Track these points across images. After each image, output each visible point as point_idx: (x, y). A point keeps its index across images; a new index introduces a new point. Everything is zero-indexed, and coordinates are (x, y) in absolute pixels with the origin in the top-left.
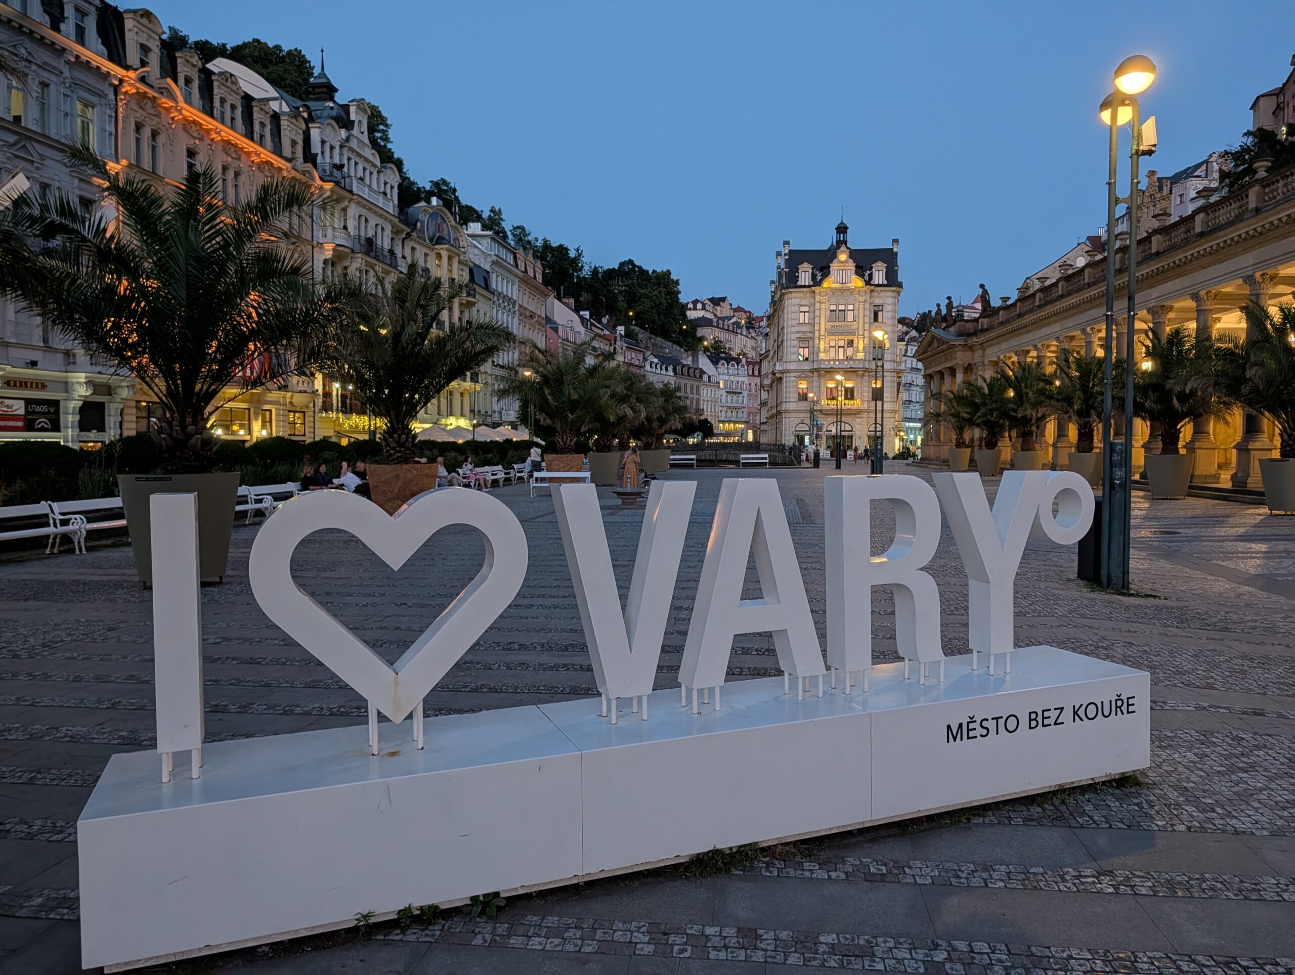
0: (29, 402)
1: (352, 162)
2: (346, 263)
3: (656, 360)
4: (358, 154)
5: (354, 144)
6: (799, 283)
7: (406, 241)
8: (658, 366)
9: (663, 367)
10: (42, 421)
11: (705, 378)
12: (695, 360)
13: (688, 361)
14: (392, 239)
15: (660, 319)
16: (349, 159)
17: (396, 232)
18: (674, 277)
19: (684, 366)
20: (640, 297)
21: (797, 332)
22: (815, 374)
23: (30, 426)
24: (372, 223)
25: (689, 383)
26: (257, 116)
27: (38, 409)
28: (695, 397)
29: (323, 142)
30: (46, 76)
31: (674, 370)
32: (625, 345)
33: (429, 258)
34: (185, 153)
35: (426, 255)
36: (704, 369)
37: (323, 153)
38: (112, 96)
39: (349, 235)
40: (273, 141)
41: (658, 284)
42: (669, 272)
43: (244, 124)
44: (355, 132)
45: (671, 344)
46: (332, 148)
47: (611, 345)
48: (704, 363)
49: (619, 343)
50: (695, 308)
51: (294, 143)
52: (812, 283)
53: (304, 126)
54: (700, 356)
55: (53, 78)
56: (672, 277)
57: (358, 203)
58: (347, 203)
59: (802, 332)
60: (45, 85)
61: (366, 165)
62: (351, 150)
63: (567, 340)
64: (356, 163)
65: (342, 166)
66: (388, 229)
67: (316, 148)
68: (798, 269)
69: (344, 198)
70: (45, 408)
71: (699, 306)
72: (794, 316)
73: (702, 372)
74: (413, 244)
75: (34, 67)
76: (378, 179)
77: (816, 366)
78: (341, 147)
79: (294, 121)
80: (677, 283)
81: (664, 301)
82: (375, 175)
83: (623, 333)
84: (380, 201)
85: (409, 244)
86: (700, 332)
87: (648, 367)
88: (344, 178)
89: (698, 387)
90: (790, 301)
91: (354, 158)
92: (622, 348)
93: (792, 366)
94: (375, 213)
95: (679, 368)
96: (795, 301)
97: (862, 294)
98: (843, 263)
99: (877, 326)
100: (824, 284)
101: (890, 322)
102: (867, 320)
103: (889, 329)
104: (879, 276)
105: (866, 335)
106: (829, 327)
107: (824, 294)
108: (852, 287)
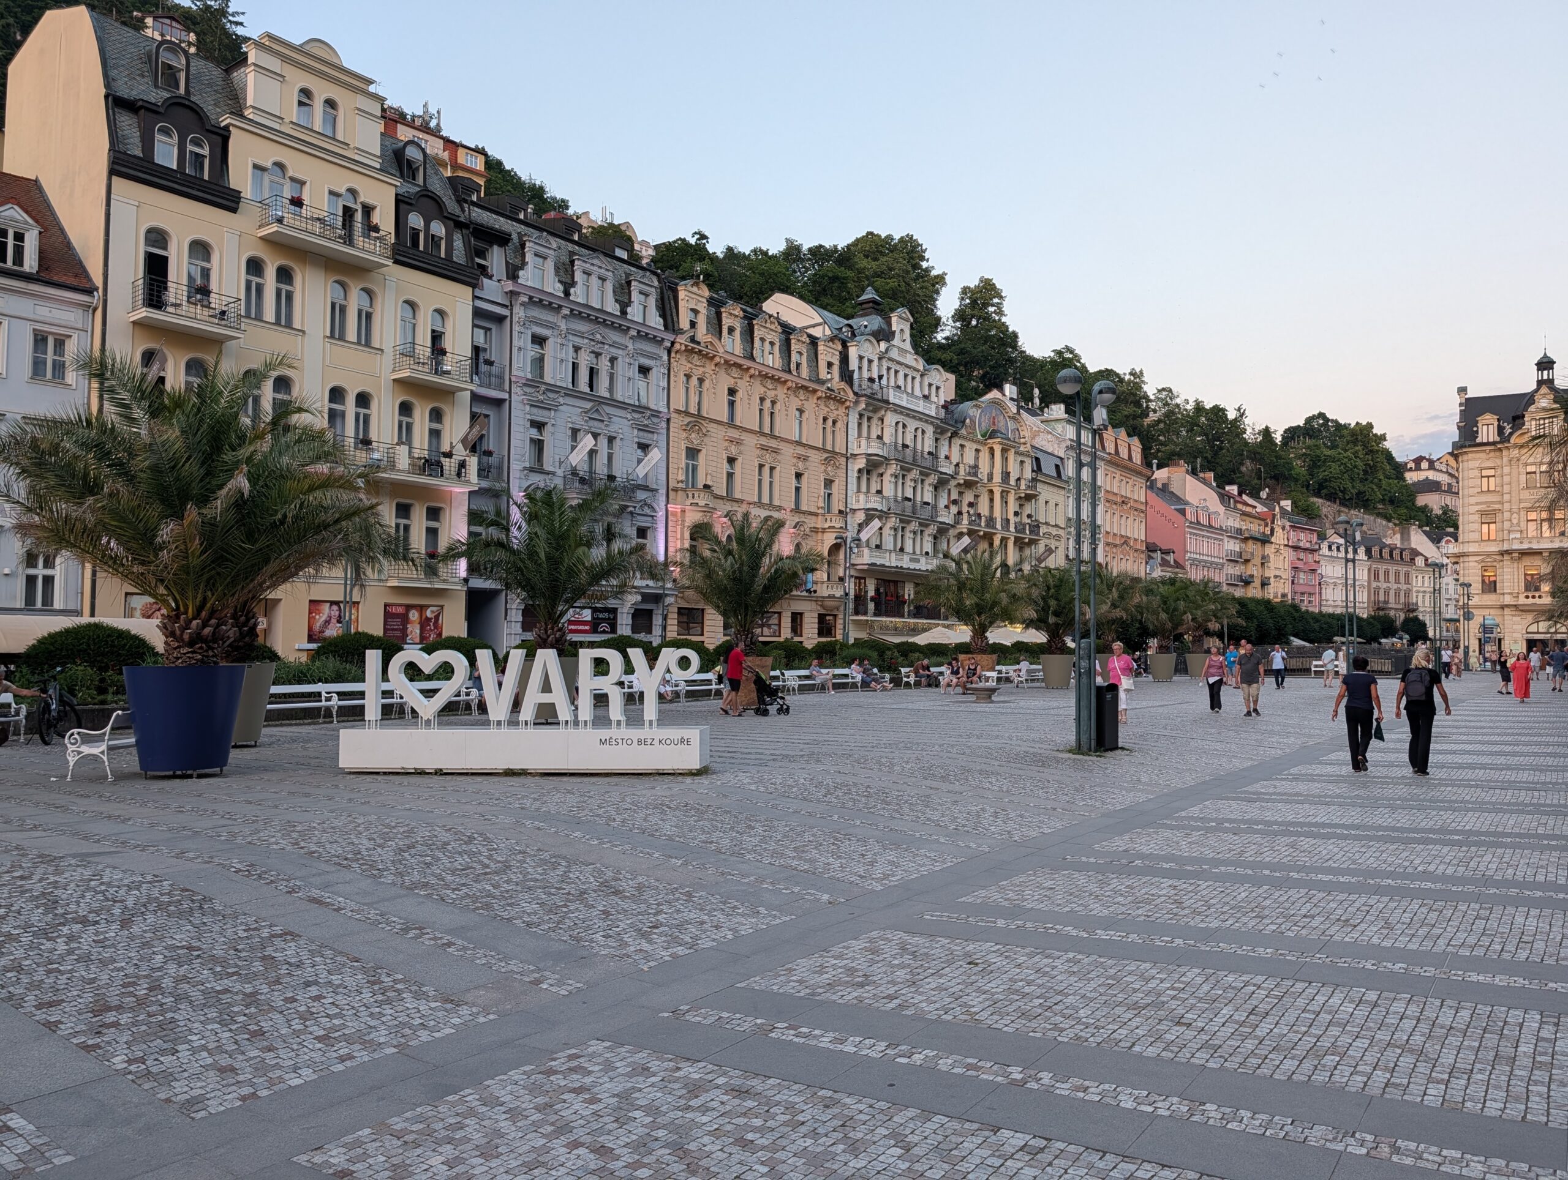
0: (595, 610)
1: (892, 372)
2: (881, 470)
3: (1342, 541)
4: (899, 363)
5: (894, 354)
6: (1478, 440)
7: (953, 441)
8: (1342, 549)
9: (1350, 549)
10: (604, 626)
11: (1419, 561)
12: (1405, 537)
13: (1396, 540)
14: (937, 440)
15: (1353, 487)
16: (889, 369)
17: (939, 431)
18: (1377, 430)
19: (1385, 545)
20: (1325, 461)
21: (1477, 504)
22: (1506, 557)
23: (594, 630)
24: (911, 428)
25: (1392, 569)
26: (795, 347)
27: (601, 616)
28: (1405, 587)
29: (861, 358)
30: (615, 352)
31: (1368, 552)
32: (1288, 524)
33: (981, 454)
34: (726, 392)
35: (977, 450)
36: (1420, 549)
37: (860, 368)
38: (665, 358)
39: (884, 444)
40: (809, 366)
41: (1355, 442)
42: (1370, 426)
43: (781, 357)
44: (896, 341)
45: (1372, 518)
46: (870, 361)
47: (1266, 525)
48: (1418, 540)
49: (1279, 522)
50: (1418, 468)
51: (830, 365)
52: (1498, 439)
53: (840, 347)
54: (1412, 533)
55: (620, 352)
56: (1375, 431)
57: (895, 411)
58: (883, 412)
59: (1486, 503)
60: (613, 360)
61: (908, 371)
62: (891, 360)
63: (1198, 523)
64: (896, 372)
65: (880, 377)
66: (930, 430)
67: (854, 364)
68: (1477, 422)
69: (882, 408)
70: (606, 615)
71: (1425, 465)
72: (1471, 483)
73: (1415, 553)
74: (960, 442)
75: (606, 347)
76: (921, 383)
77: (1506, 547)
78: (880, 359)
79: (831, 344)
80: (1383, 438)
81: (1360, 463)
82: (918, 379)
83: (1289, 509)
84: (921, 406)
85: (956, 442)
86: (1422, 500)
87: (1325, 550)
88: (881, 388)
89: (1407, 575)
90: (1465, 464)
91: (894, 367)
92: (1283, 528)
93: (1472, 548)
94: (914, 417)
95: (1375, 550)
96: (1472, 464)
98: (1544, 409)
100: (1515, 440)
106: (1525, 494)
107: (1515, 452)
108: (1559, 439)
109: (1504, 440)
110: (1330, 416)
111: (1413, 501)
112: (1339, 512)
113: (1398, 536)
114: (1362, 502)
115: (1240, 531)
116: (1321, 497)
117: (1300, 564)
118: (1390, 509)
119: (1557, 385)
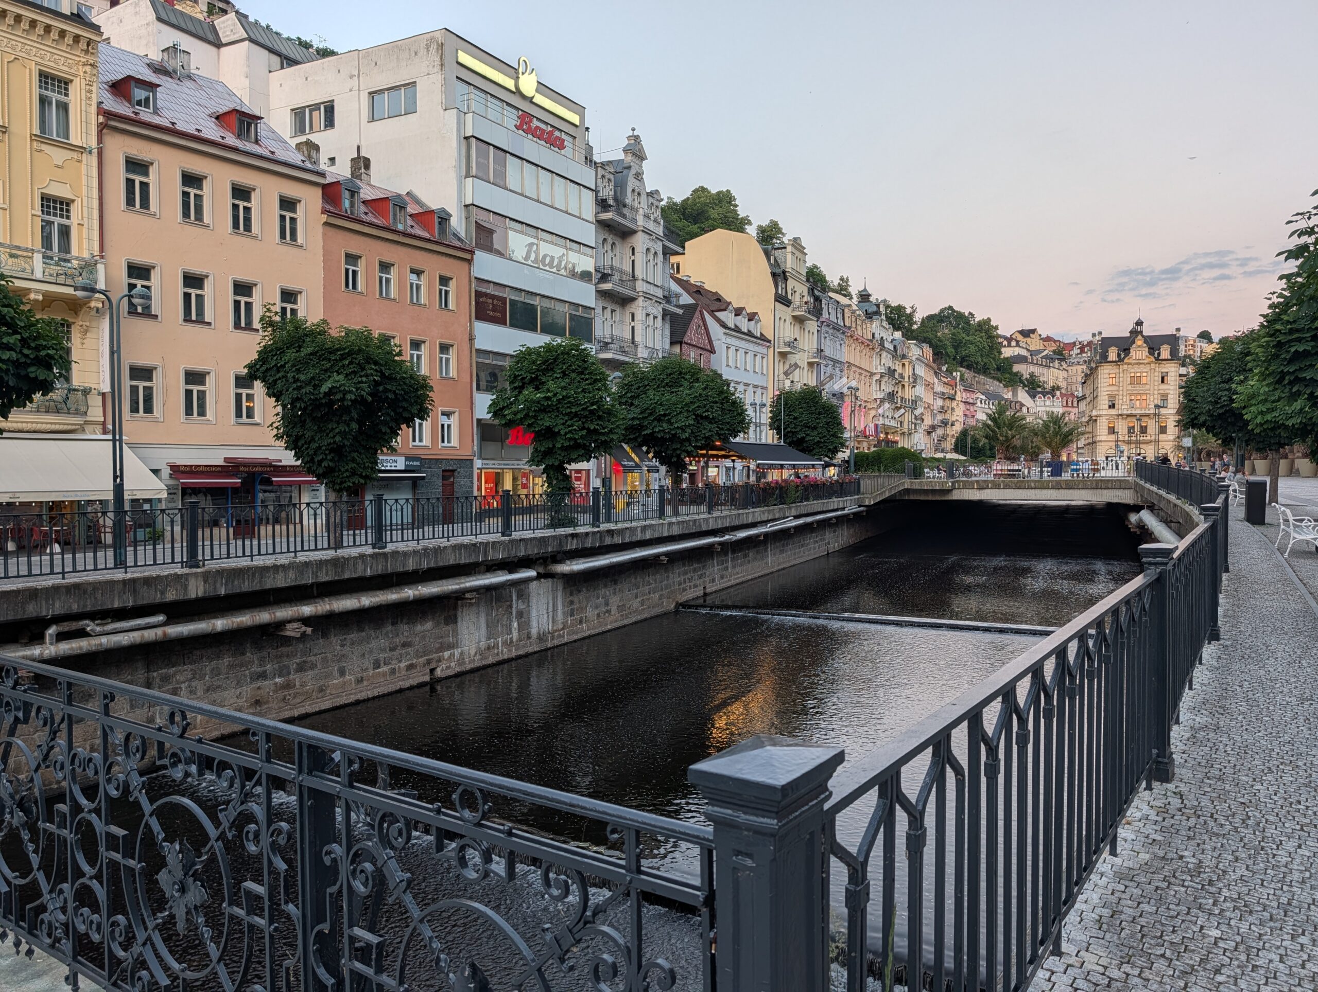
3: (983, 397)
6: (1109, 360)
8: (987, 403)
9: (991, 403)
11: (1024, 409)
12: (1015, 394)
13: (1008, 395)
15: (982, 360)
20: (965, 344)
21: (1107, 391)
22: (1120, 417)
24: (888, 358)
32: (962, 388)
36: (1024, 402)
39: (885, 367)
41: (981, 331)
45: (992, 381)
47: (953, 389)
48: (1023, 397)
49: (958, 387)
50: (1009, 345)
52: (1117, 360)
54: (1019, 392)
57: (886, 351)
58: (882, 352)
59: (1111, 391)
68: (1108, 350)
69: (882, 350)
71: (1013, 343)
72: (1105, 380)
77: (1120, 412)
86: (1016, 368)
87: (979, 404)
90: (1102, 371)
92: (960, 391)
93: (1104, 413)
94: (889, 353)
96: (1105, 371)
97: (1153, 366)
98: (1139, 347)
99: (1163, 386)
100: (1126, 361)
101: (1172, 383)
102: (1156, 383)
103: (1172, 388)
104: (1165, 352)
105: (1156, 392)
106: (1129, 387)
107: (1125, 367)
108: (1146, 362)
109: (1120, 360)
110: (956, 309)
111: (1011, 369)
112: (975, 377)
113: (1010, 393)
114: (985, 371)
115: (943, 394)
116: (962, 367)
117: (968, 413)
118: (999, 375)
119: (1144, 334)
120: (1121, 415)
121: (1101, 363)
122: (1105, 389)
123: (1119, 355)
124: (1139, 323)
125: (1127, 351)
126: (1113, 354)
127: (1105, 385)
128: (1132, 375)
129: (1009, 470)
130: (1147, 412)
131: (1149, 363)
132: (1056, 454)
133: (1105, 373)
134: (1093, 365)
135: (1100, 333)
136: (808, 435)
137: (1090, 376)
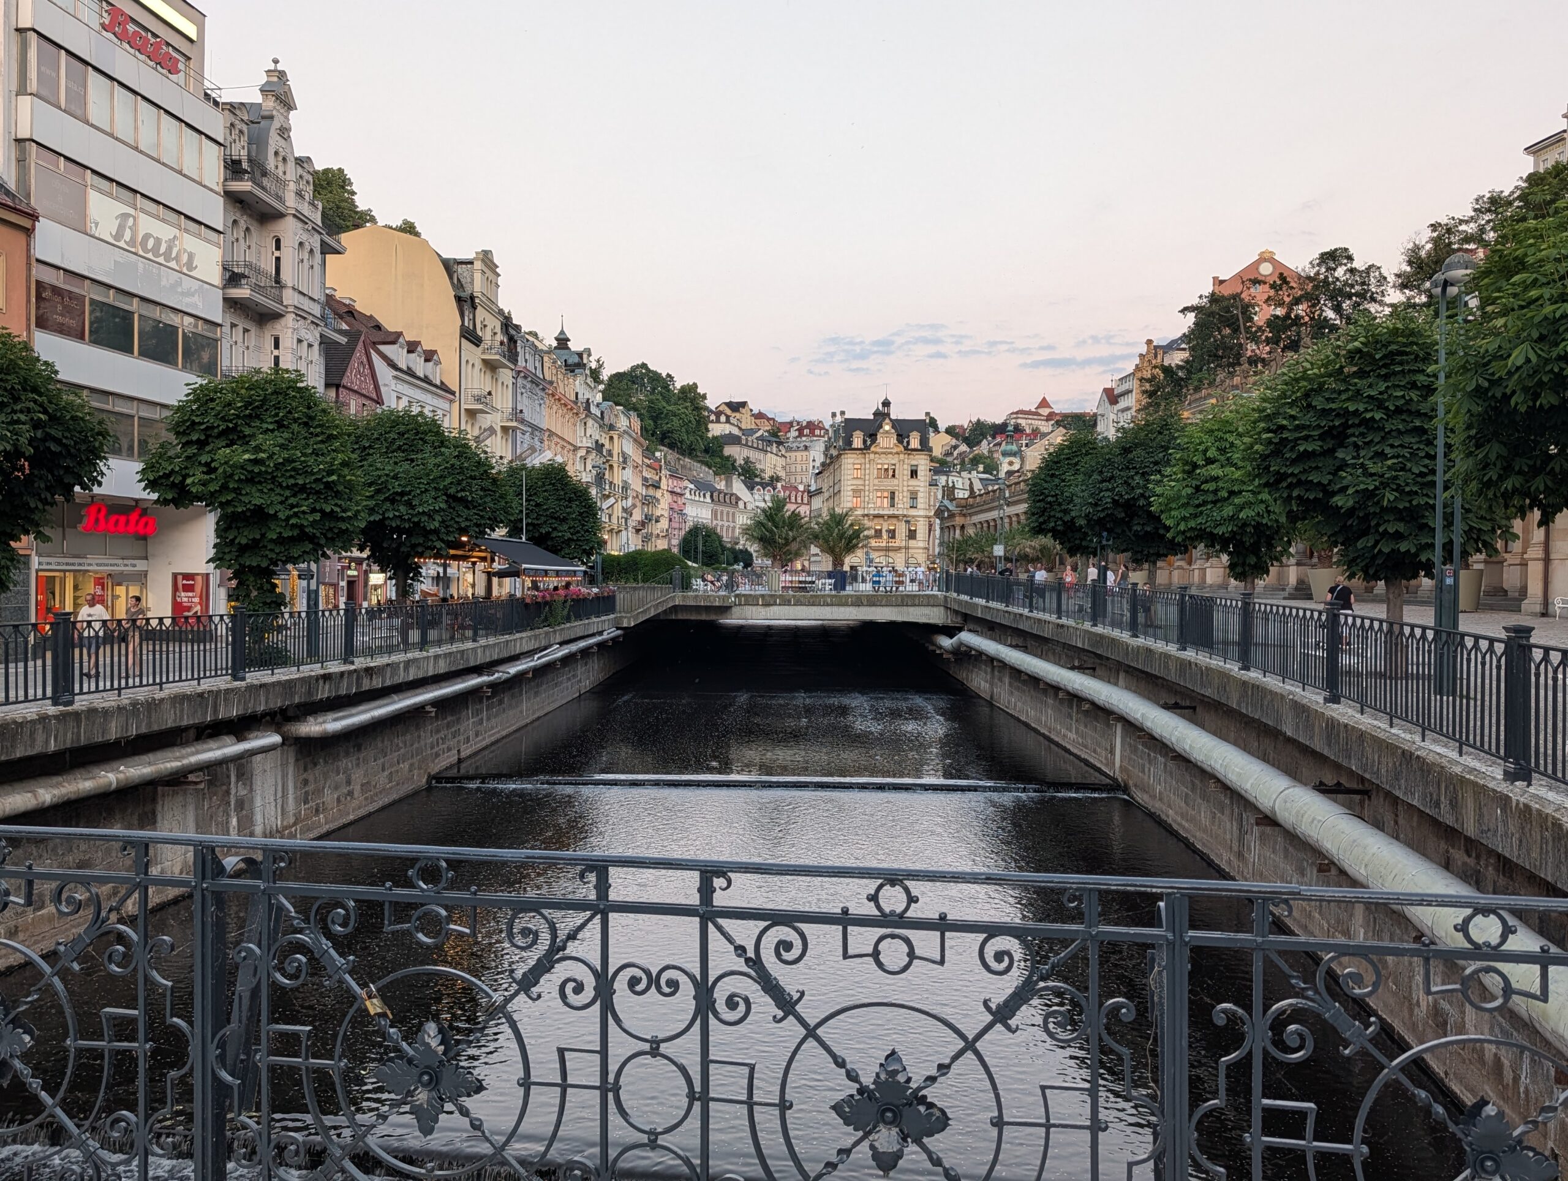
6: (853, 447)
8: (697, 494)
15: (688, 439)
18: (701, 389)
19: (720, 492)
21: (851, 485)
22: (866, 518)
25: (725, 509)
28: (732, 524)
31: (712, 496)
32: (668, 473)
36: (739, 495)
41: (687, 399)
42: (695, 385)
47: (657, 474)
49: (663, 472)
52: (863, 447)
54: (734, 480)
59: (856, 485)
68: (852, 434)
72: (849, 472)
73: (738, 498)
77: (866, 512)
80: (704, 396)
81: (692, 418)
86: (727, 450)
87: (688, 494)
89: (733, 515)
90: (845, 460)
92: (666, 476)
95: (716, 495)
96: (850, 461)
97: (902, 456)
98: (887, 432)
99: (913, 482)
100: (872, 449)
101: (922, 479)
102: (905, 478)
103: (922, 484)
104: (915, 442)
105: (905, 489)
106: (876, 482)
107: (872, 456)
108: (894, 451)
109: (866, 448)
111: (721, 450)
112: (679, 459)
113: (724, 483)
114: (689, 451)
115: (646, 480)
116: (664, 445)
117: (675, 507)
118: (709, 459)
119: (893, 417)
120: (867, 515)
121: (844, 450)
122: (849, 483)
123: (865, 442)
124: (886, 404)
125: (873, 436)
126: (857, 441)
127: (850, 477)
128: (879, 466)
129: (800, 582)
130: (896, 512)
131: (897, 453)
132: (838, 562)
133: (849, 461)
134: (834, 452)
135: (843, 413)
136: (555, 529)
137: (830, 463)
